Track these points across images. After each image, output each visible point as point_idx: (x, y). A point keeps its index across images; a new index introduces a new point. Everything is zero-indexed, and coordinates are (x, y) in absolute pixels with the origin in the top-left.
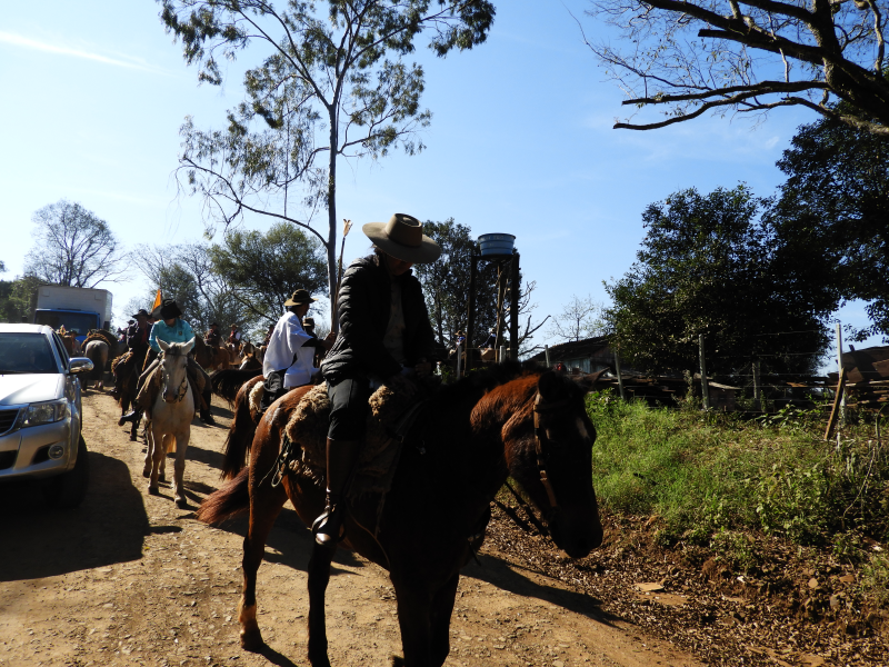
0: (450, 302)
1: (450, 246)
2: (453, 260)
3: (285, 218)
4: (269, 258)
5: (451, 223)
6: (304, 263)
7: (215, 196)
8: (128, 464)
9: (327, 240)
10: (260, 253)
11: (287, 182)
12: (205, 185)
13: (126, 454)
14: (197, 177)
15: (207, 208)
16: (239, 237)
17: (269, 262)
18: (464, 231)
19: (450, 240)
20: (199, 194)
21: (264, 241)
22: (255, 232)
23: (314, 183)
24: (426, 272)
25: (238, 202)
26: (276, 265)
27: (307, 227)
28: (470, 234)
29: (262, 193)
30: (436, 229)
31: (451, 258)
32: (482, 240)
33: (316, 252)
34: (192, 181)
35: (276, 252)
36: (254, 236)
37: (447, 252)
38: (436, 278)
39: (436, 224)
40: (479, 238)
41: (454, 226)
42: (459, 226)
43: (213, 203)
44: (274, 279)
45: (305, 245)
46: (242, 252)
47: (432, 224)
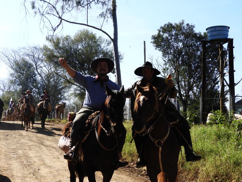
0: (185, 71)
1: (182, 37)
2: (185, 45)
3: (88, 25)
4: (76, 51)
5: (183, 23)
6: (96, 53)
7: (47, 15)
8: (11, 179)
9: (113, 37)
10: (71, 48)
11: (87, 4)
12: (41, 9)
13: (8, 172)
14: (36, 5)
15: (42, 23)
16: (58, 39)
17: (76, 53)
18: (191, 28)
19: (183, 34)
20: (38, 14)
21: (72, 41)
22: (67, 36)
23: (104, 3)
24: (168, 53)
25: (60, 17)
26: (80, 55)
27: (101, 30)
28: (194, 29)
29: (74, 11)
30: (174, 27)
31: (183, 44)
32: (210, 30)
33: (102, 46)
34: (33, 7)
35: (80, 47)
36: (67, 38)
37: (181, 41)
38: (174, 57)
39: (174, 24)
40: (207, 29)
41: (185, 25)
42: (188, 25)
43: (45, 19)
44: (79, 63)
45: (95, 42)
46: (60, 48)
47: (171, 25)
